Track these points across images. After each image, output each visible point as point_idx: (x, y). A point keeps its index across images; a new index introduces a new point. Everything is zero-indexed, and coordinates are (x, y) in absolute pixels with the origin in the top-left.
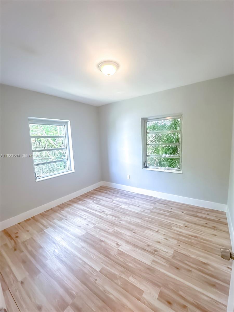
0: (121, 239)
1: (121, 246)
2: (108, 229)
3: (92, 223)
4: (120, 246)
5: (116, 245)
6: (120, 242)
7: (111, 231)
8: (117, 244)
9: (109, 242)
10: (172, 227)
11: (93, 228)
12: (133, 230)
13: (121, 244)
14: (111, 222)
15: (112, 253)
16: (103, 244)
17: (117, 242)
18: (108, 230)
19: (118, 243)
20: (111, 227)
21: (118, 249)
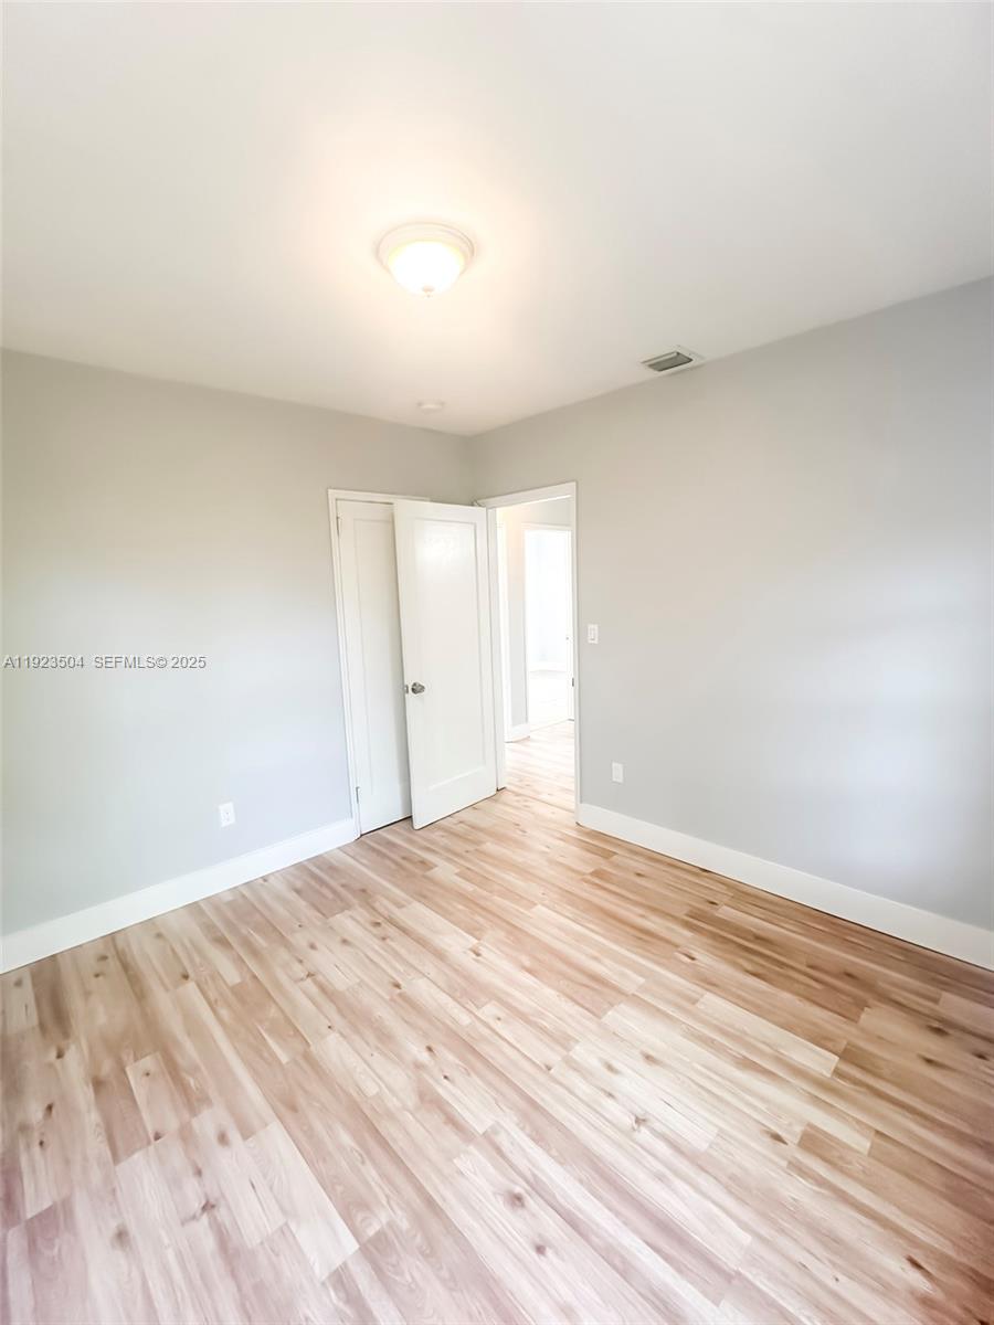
0: (457, 970)
1: (470, 946)
2: (499, 1019)
3: (585, 1078)
4: (471, 950)
5: (483, 950)
6: (468, 960)
7: (488, 1006)
8: (478, 955)
9: (506, 966)
10: (235, 990)
11: (577, 1041)
12: (392, 1000)
13: (465, 953)
14: (479, 1065)
15: (501, 934)
16: (527, 962)
17: (477, 961)
18: (501, 1015)
19: (474, 956)
20: (486, 1032)
21: (479, 939)
